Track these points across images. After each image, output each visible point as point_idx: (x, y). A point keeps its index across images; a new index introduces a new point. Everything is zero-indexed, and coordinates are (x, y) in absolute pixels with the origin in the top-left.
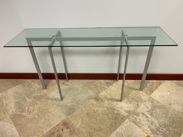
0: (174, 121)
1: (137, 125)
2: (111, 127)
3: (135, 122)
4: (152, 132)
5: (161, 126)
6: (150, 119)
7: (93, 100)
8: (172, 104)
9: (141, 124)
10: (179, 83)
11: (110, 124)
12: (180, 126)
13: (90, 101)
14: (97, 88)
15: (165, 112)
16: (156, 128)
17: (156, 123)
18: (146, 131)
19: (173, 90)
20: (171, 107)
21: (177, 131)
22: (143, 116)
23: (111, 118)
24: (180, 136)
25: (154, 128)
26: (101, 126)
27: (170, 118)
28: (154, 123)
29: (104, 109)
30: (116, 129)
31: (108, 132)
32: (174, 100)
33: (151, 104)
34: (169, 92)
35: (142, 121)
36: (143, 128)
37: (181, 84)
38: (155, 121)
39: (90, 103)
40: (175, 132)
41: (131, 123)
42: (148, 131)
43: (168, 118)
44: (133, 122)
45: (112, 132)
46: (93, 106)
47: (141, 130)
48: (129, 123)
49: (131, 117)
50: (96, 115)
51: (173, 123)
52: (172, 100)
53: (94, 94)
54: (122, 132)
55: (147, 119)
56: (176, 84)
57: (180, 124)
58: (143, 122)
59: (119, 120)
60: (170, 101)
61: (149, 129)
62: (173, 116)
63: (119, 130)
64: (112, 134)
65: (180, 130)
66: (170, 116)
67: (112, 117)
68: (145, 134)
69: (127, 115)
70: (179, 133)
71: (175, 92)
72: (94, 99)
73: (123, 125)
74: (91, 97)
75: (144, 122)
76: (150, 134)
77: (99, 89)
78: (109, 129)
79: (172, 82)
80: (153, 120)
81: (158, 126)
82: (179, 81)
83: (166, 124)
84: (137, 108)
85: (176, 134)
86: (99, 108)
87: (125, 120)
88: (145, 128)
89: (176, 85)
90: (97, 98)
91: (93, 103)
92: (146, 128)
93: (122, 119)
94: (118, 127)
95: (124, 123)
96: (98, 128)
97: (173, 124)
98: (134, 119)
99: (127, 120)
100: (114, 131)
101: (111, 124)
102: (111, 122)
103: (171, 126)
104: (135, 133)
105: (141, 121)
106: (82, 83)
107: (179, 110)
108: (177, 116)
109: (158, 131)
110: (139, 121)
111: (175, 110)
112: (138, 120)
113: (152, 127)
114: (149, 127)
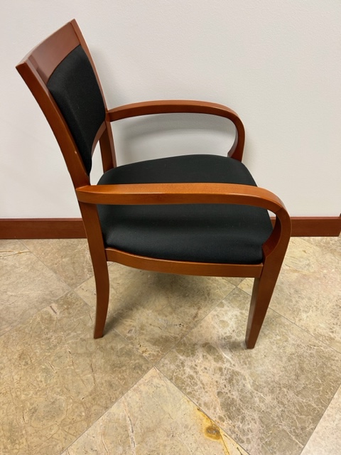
0: (302, 369)
1: (180, 388)
2: (94, 399)
3: (177, 378)
4: (228, 410)
5: (257, 388)
6: (227, 365)
7: (54, 306)
8: (302, 309)
9: (196, 384)
10: (329, 243)
11: (90, 390)
12: (319, 385)
13: (45, 309)
14: (77, 265)
15: (278, 337)
16: (244, 397)
17: (245, 379)
18: (209, 409)
19: (309, 265)
20: (297, 319)
21: (310, 405)
22: (208, 356)
23: (100, 368)
24: (319, 421)
25: (235, 395)
26: (59, 397)
27: (290, 359)
28: (239, 378)
29: (82, 336)
30: (107, 408)
31: (79, 419)
32: (310, 299)
33: (239, 314)
34: (296, 271)
35: (200, 373)
36: (198, 399)
37: (334, 247)
38: (242, 372)
39: (42, 318)
40: (301, 407)
41: (162, 383)
42: (215, 408)
43: (284, 359)
44: (171, 379)
45: (89, 419)
46: (48, 328)
47: (191, 407)
48: (156, 381)
49: (166, 361)
50: (52, 358)
51: (297, 376)
52: (303, 299)
53: (64, 285)
54: (125, 420)
55: (219, 365)
56: (320, 246)
57: (321, 378)
58: (202, 378)
59: (124, 374)
60: (297, 302)
61: (219, 400)
62: (301, 351)
63: (117, 410)
64: (89, 426)
65: (319, 401)
66: (290, 349)
67: (106, 362)
68: (205, 420)
69: (154, 355)
70: (314, 409)
71: (315, 272)
72: (57, 302)
73: (134, 390)
74: (49, 297)
75: (205, 378)
76: (220, 418)
77: (83, 268)
78: (83, 409)
79: (309, 241)
80: (237, 369)
81: (249, 386)
82: (328, 238)
83: (277, 379)
84: (192, 328)
85: (304, 417)
86: (69, 334)
87: (145, 372)
88: (206, 398)
89: (318, 249)
90: (70, 300)
91: (51, 317)
92: (210, 397)
93: (134, 369)
94: (117, 399)
95: (140, 382)
96: (47, 406)
97: (297, 379)
98: (178, 366)
99: (152, 372)
100: (98, 415)
101: (95, 389)
102: (98, 381)
103: (290, 387)
104: (170, 417)
105: (197, 373)
106: (32, 249)
107: (320, 331)
108: (314, 352)
109: (247, 408)
110: (192, 373)
111: (308, 331)
112: (188, 370)
113: (229, 395)
114: (219, 393)
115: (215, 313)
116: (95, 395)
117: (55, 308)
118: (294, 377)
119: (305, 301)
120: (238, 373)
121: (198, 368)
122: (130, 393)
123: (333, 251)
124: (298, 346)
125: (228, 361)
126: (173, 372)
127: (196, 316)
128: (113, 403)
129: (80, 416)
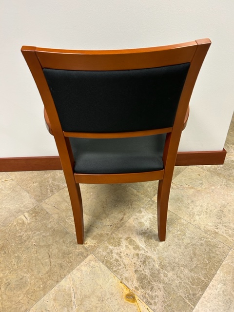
0: (195, 254)
1: (109, 268)
2: (49, 276)
3: (107, 261)
4: (141, 282)
5: (163, 267)
6: (142, 252)
7: (26, 214)
8: (196, 213)
9: (120, 265)
10: (216, 169)
11: (47, 270)
12: (207, 265)
13: (20, 217)
14: (43, 187)
15: (179, 233)
16: (153, 273)
17: (154, 261)
18: (128, 282)
19: (202, 184)
20: (192, 220)
21: (199, 279)
22: (129, 246)
23: (55, 255)
24: (205, 289)
25: (147, 272)
26: (25, 275)
27: (186, 247)
28: (150, 260)
29: (44, 234)
30: (58, 282)
31: (38, 289)
32: (202, 206)
33: (152, 217)
34: (192, 188)
35: (124, 257)
36: (121, 275)
37: (220, 172)
38: (153, 256)
39: (18, 223)
40: (194, 280)
41: (97, 264)
42: (132, 281)
43: (183, 247)
44: (103, 262)
45: (45, 289)
46: (21, 229)
47: (116, 280)
48: (92, 263)
49: (100, 250)
50: (23, 249)
51: (191, 259)
52: (197, 206)
53: (34, 201)
54: (70, 290)
55: (137, 252)
56: (210, 171)
57: (208, 260)
58: (124, 261)
59: (71, 259)
60: (193, 208)
61: (136, 276)
62: (194, 242)
63: (65, 283)
64: (45, 294)
65: (206, 275)
66: (186, 241)
67: (59, 251)
68: (125, 290)
69: (92, 246)
70: (203, 281)
71: (206, 188)
72: (28, 212)
73: (77, 270)
74: (23, 209)
75: (126, 261)
76: (136, 288)
77: (47, 189)
78: (41, 283)
79: (202, 168)
80: (149, 254)
81: (157, 266)
82: (216, 166)
83: (177, 260)
84: (119, 228)
85: (195, 286)
86: (35, 233)
87: (85, 257)
88: (126, 275)
89: (209, 173)
90: (37, 210)
91: (23, 222)
92: (129, 273)
93: (78, 255)
94: (65, 276)
95: (82, 264)
96: (17, 281)
97: (191, 261)
98: (108, 253)
99: (90, 257)
100: (52, 287)
101: (50, 269)
102: (53, 264)
103: (185, 266)
104: (101, 288)
105: (121, 257)
106: (13, 178)
107: (209, 227)
108: (203, 242)
109: (155, 281)
110: (117, 258)
111: (200, 228)
112: (115, 256)
113: (143, 272)
114: (136, 271)
115: (135, 217)
116: (50, 273)
117: (27, 216)
118: (189, 259)
119: (198, 208)
120: (150, 257)
121: (122, 254)
122: (74, 271)
123: (219, 175)
124: (192, 238)
125: (143, 249)
126: (105, 257)
127: (122, 219)
128: (62, 278)
129: (39, 287)
